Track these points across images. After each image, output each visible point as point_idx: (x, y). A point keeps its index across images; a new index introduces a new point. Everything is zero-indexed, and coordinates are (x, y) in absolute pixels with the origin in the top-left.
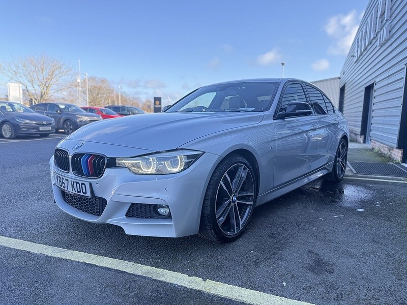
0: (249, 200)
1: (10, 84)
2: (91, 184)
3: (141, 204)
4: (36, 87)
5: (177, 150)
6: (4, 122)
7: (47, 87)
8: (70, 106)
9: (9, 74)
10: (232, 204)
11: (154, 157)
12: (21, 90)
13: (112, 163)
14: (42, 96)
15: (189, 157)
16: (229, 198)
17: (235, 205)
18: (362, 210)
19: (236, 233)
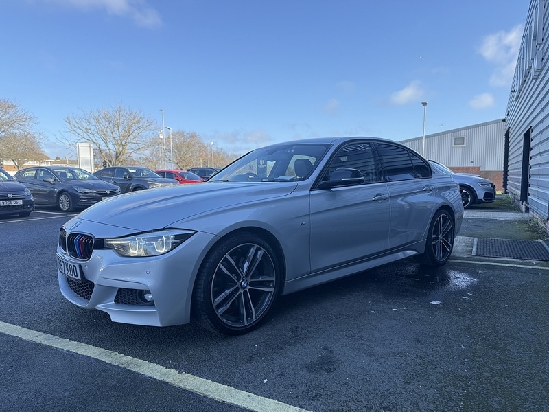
0: (269, 287)
1: (80, 145)
2: (80, 266)
3: (128, 289)
4: (111, 147)
5: (164, 229)
6: (61, 192)
7: (123, 146)
8: (142, 170)
9: (79, 131)
10: (241, 291)
11: (141, 237)
12: (92, 150)
13: (101, 244)
14: (117, 157)
15: (176, 237)
16: (236, 284)
17: (245, 292)
18: (438, 303)
19: (246, 324)
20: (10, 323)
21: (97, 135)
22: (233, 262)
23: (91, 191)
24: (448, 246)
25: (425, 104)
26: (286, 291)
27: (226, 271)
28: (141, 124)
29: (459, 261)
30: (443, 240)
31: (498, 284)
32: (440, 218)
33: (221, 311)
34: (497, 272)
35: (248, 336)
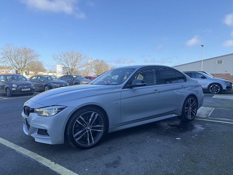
0: (101, 129)
1: (57, 65)
2: (26, 119)
4: (70, 66)
5: (54, 105)
7: (75, 66)
8: (78, 76)
9: (57, 60)
10: (87, 131)
11: (46, 108)
12: (62, 68)
13: (33, 111)
14: (72, 70)
15: (59, 109)
16: (85, 128)
17: (89, 132)
18: (179, 139)
19: (89, 145)
20: (5, 139)
21: (64, 61)
22: (83, 119)
23: (57, 85)
24: (194, 112)
25: (202, 46)
26: (110, 131)
27: (80, 123)
28: (81, 57)
29: (200, 119)
30: (191, 110)
31: (212, 131)
32: (189, 100)
33: (77, 139)
34: (215, 125)
35: (90, 150)
